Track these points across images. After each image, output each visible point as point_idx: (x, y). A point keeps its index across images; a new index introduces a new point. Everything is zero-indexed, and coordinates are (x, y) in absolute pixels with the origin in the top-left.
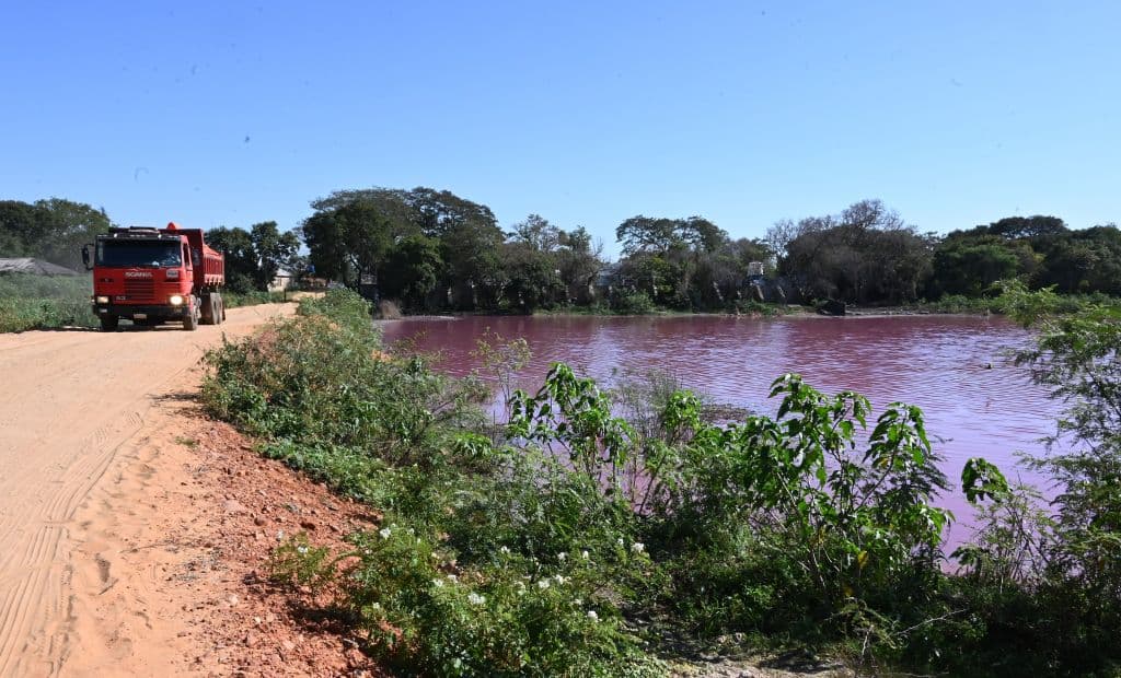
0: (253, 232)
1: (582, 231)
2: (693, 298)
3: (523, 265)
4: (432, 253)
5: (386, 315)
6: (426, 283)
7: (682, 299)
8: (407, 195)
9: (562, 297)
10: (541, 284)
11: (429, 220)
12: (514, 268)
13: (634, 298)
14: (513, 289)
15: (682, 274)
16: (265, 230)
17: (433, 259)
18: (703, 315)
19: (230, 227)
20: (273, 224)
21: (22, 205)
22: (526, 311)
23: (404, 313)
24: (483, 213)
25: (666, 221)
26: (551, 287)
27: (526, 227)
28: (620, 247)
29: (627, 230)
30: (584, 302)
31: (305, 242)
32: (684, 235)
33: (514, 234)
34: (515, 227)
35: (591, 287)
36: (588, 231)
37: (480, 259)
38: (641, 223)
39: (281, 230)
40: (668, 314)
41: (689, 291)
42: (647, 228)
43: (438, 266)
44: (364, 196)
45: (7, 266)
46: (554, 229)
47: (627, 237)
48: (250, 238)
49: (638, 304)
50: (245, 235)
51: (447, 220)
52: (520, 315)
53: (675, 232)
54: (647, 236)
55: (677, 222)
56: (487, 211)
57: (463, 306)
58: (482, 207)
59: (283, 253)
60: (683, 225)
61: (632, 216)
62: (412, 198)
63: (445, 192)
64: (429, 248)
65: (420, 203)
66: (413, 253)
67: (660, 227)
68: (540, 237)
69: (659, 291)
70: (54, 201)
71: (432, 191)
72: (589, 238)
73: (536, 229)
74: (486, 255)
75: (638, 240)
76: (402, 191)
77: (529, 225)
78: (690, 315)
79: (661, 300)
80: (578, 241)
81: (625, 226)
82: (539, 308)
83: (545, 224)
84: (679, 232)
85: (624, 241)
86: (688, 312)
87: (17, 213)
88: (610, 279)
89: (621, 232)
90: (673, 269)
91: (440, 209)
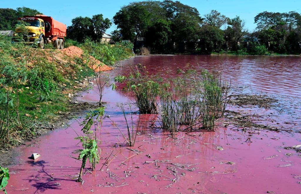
0: (93, 19)
1: (238, 18)
2: (287, 48)
3: (207, 32)
4: (167, 27)
5: (143, 54)
6: (163, 40)
7: (282, 48)
8: (161, 4)
9: (224, 47)
10: (215, 41)
11: (169, 14)
12: (203, 34)
13: (258, 47)
14: (203, 44)
15: (282, 36)
16: (98, 18)
17: (167, 29)
18: (291, 55)
19: (84, 17)
20: (101, 15)
21: (11, 10)
22: (208, 53)
23: (151, 53)
24: (194, 11)
25: (278, 14)
26: (219, 42)
27: (210, 16)
28: (256, 25)
29: (260, 18)
30: (235, 49)
31: (114, 23)
32: (287, 20)
33: (205, 19)
34: (205, 16)
35: (239, 43)
36: (241, 19)
37: (188, 30)
38: (266, 15)
39: (104, 18)
40: (274, 55)
41: (285, 45)
42: (269, 17)
43: (169, 33)
44: (143, 4)
45: (2, 33)
46: (223, 16)
47: (259, 21)
48: (92, 21)
49: (260, 50)
50: (90, 20)
51: (177, 14)
52: (205, 54)
53: (283, 18)
54: (269, 20)
55: (283, 14)
56: (196, 10)
57: (180, 50)
58: (193, 8)
59: (105, 27)
60: (287, 15)
61: (262, 12)
62: (163, 5)
63: (177, 1)
64: (166, 25)
65: (166, 7)
66: (159, 27)
67: (275, 16)
68: (216, 20)
69: (271, 44)
70: (24, 8)
71: (172, 2)
72: (241, 21)
73: (214, 17)
74: (191, 28)
75: (264, 22)
76: (159, 2)
77: (211, 15)
78: (286, 55)
79: (272, 49)
80: (236, 23)
81: (258, 16)
82: (214, 52)
83: (219, 14)
84: (284, 19)
85: (258, 23)
86: (284, 54)
87: (9, 13)
88: (248, 39)
89: (256, 19)
90: (278, 34)
91: (175, 9)
